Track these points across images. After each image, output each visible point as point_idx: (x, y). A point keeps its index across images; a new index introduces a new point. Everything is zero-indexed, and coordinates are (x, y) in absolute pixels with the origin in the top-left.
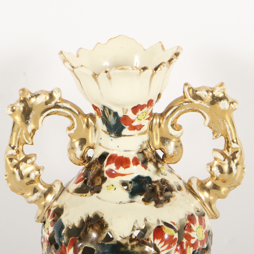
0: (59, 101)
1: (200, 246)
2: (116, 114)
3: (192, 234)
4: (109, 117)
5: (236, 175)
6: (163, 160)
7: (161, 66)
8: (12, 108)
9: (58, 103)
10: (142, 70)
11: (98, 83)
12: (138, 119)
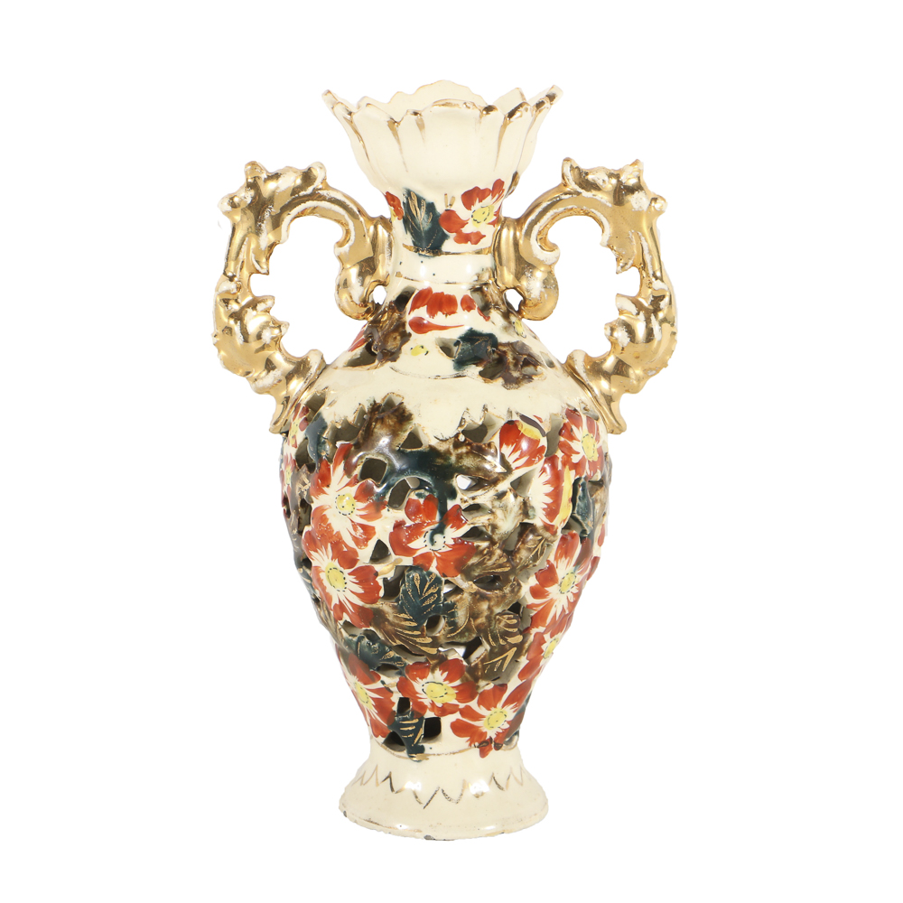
0: (320, 186)
1: (589, 473)
2: (431, 208)
3: (575, 445)
4: (419, 214)
5: (660, 342)
6: (519, 312)
7: (521, 109)
8: (232, 199)
9: (320, 189)
10: (484, 112)
11: (398, 140)
12: (475, 220)
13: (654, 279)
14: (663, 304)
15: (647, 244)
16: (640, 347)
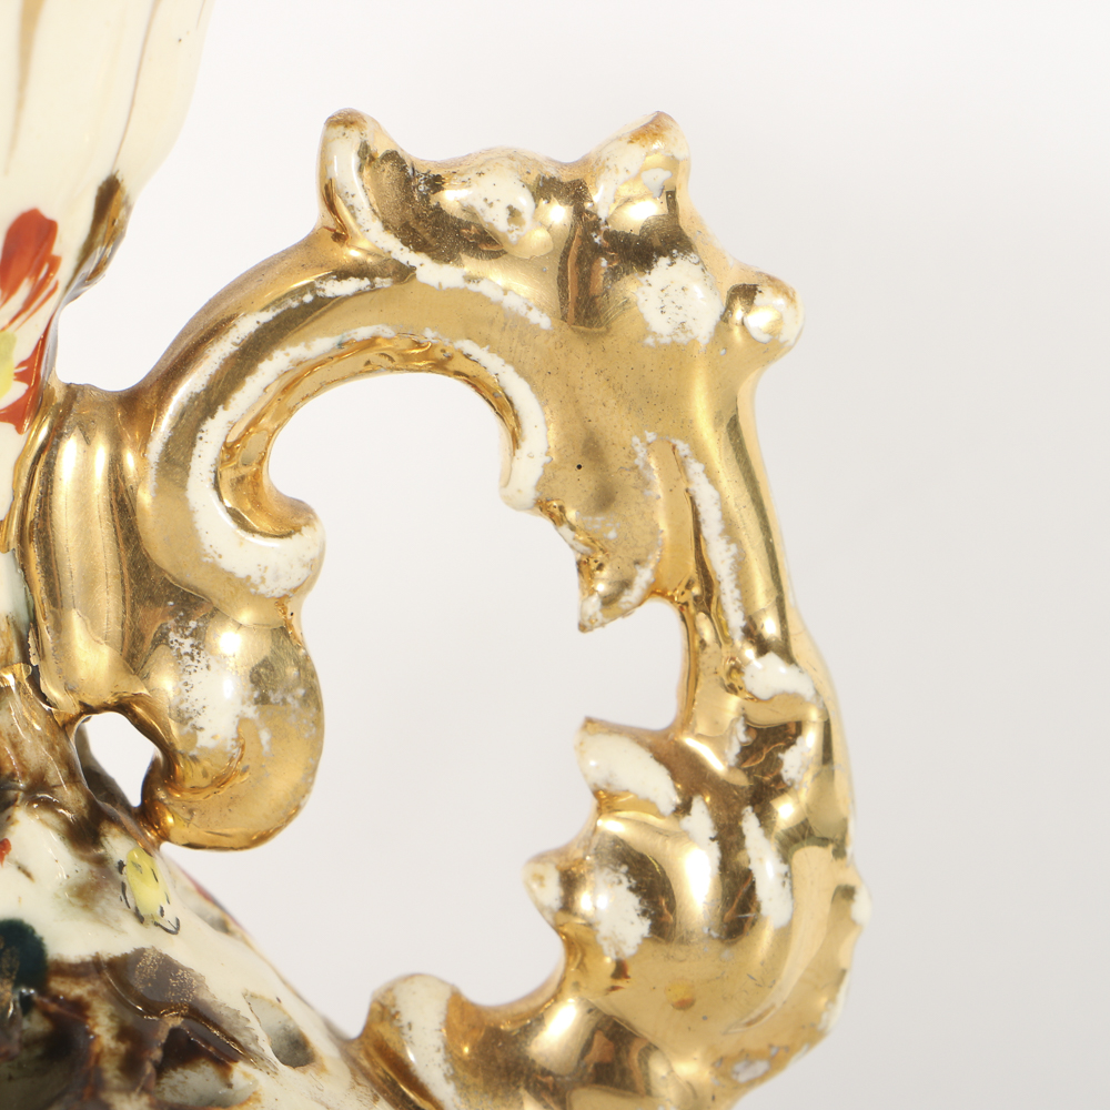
5: (784, 934)
6: (147, 814)
13: (749, 652)
14: (797, 761)
15: (718, 492)
16: (698, 962)
